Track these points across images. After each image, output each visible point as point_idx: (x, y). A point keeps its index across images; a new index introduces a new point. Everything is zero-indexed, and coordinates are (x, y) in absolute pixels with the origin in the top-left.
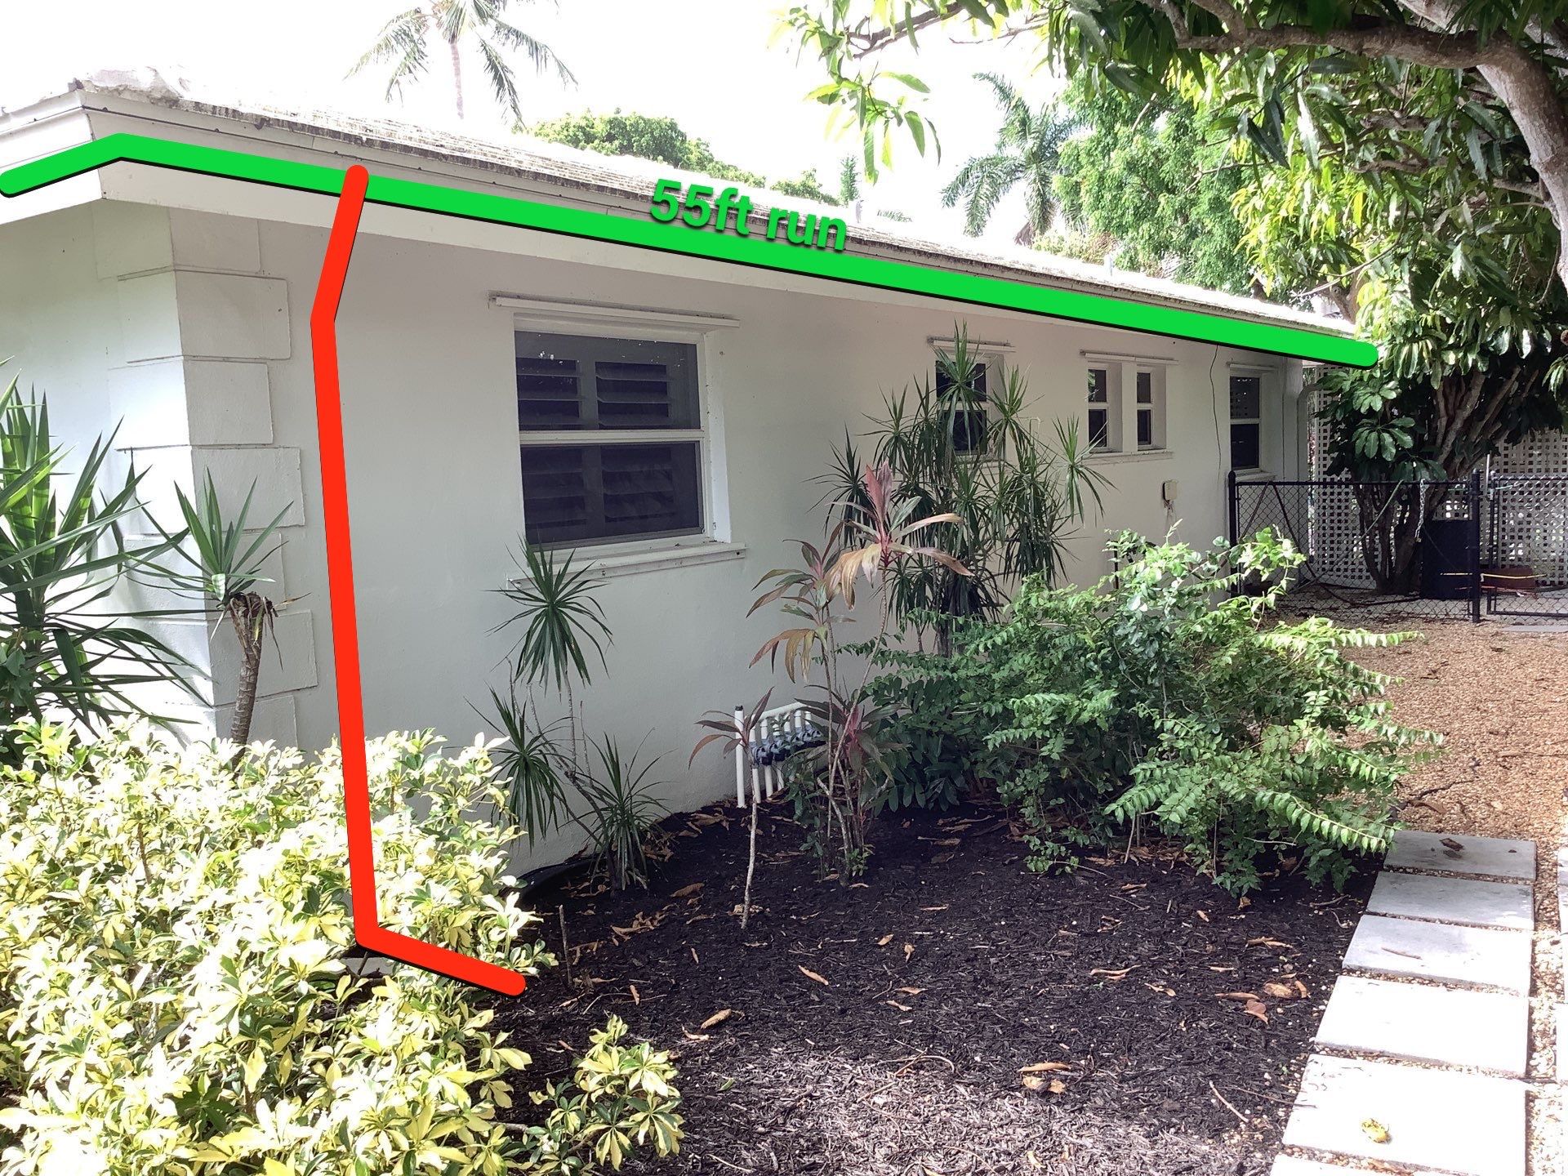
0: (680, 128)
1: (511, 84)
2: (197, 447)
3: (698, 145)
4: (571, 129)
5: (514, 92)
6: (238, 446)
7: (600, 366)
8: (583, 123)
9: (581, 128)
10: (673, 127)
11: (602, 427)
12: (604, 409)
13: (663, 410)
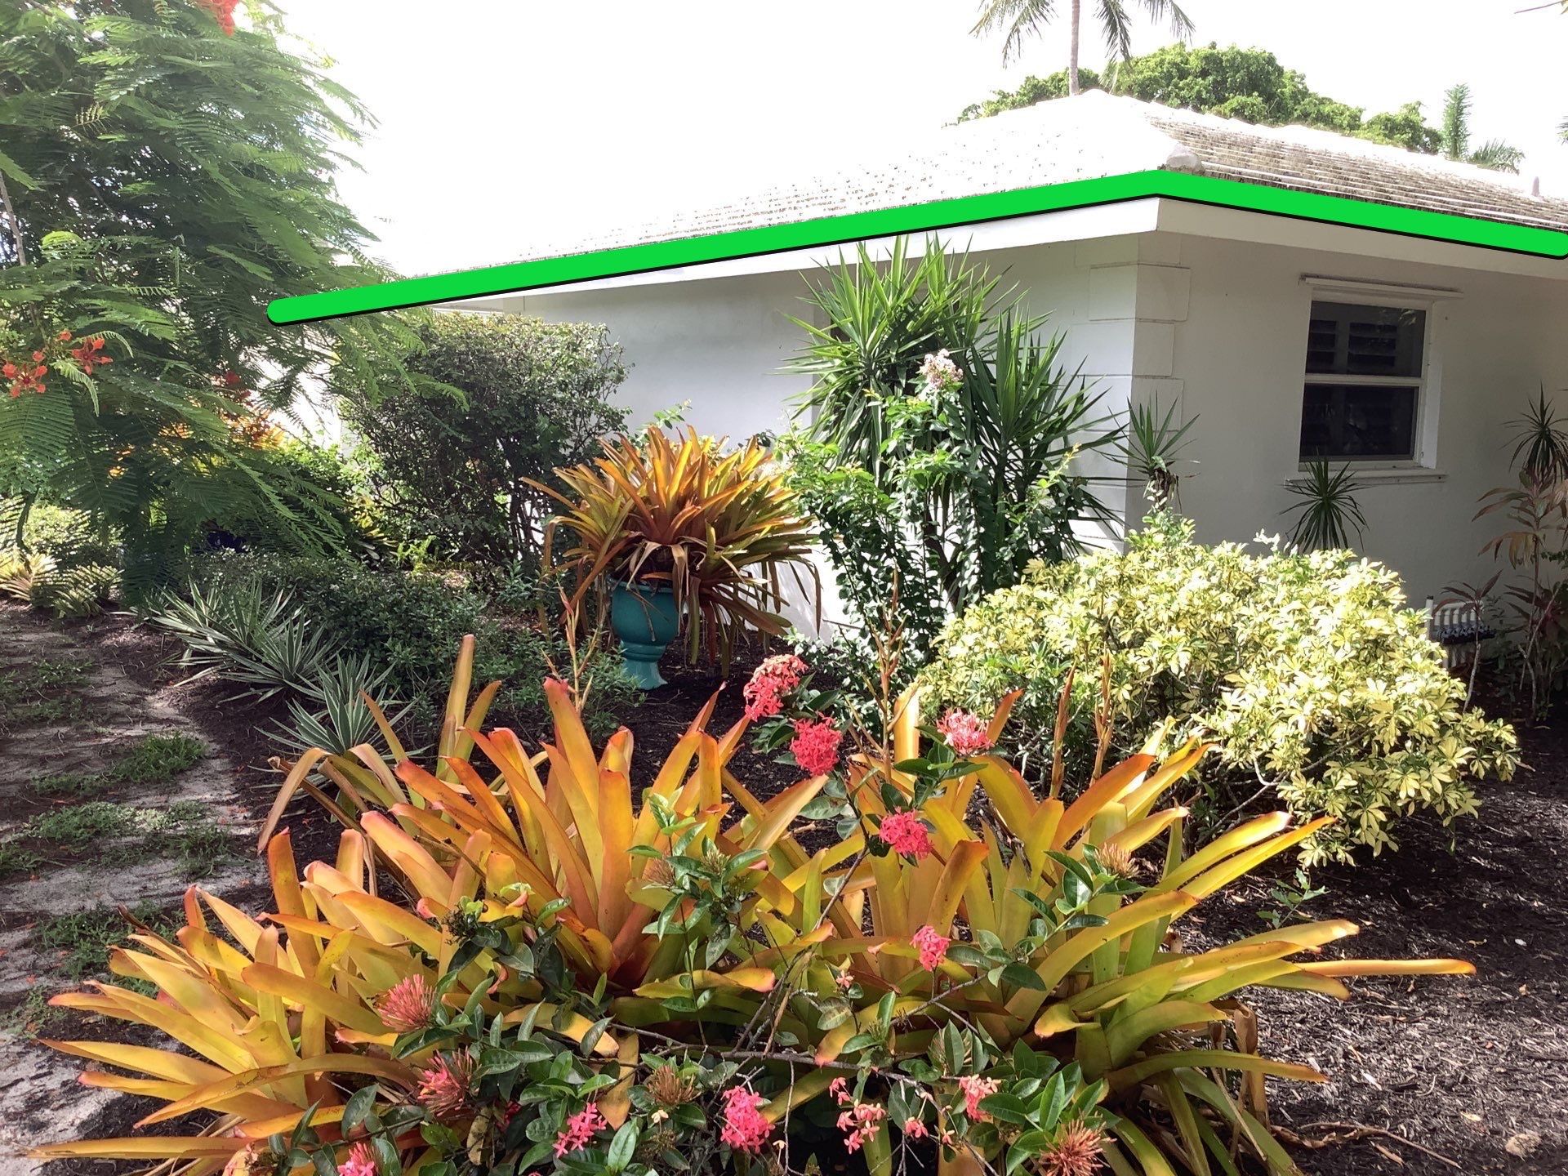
0: (1279, 63)
1: (1124, 30)
2: (1135, 376)
3: (1292, 78)
4: (1166, 65)
5: (1126, 36)
6: (1154, 377)
7: (1353, 326)
8: (1178, 60)
9: (1175, 64)
10: (1271, 60)
11: (1349, 373)
12: (1352, 359)
13: (1390, 361)
